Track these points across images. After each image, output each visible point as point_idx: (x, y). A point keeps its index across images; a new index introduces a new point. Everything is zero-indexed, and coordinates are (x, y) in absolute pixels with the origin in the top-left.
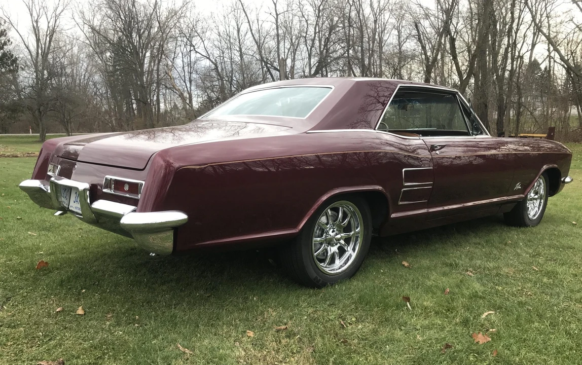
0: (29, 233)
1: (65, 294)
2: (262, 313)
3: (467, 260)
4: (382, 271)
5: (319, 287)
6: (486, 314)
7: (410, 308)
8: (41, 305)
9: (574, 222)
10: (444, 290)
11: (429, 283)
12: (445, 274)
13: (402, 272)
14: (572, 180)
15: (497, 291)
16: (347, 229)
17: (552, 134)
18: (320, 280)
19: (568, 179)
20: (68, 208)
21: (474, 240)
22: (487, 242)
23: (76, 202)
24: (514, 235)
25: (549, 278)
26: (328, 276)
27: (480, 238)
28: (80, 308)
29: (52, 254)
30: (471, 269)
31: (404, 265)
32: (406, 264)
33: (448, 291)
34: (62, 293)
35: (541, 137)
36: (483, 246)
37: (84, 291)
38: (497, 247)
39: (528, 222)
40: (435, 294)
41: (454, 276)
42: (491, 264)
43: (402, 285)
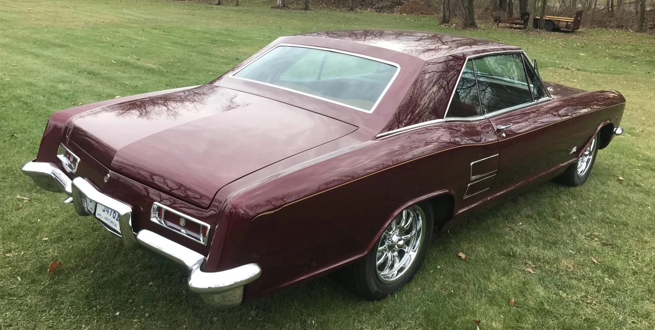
0: (18, 197)
1: (97, 322)
3: (523, 246)
4: (439, 267)
5: (379, 300)
9: (621, 178)
10: (509, 300)
11: (492, 287)
12: (505, 272)
13: (460, 268)
14: (623, 130)
15: (562, 299)
16: (409, 231)
17: (579, 19)
18: (380, 292)
19: (619, 131)
20: (94, 214)
21: (527, 211)
22: (539, 214)
23: (106, 212)
24: (567, 202)
25: (610, 277)
26: (388, 286)
27: (531, 206)
29: (59, 240)
30: (530, 263)
31: (461, 257)
32: (462, 255)
33: (513, 301)
34: (94, 319)
35: (567, 22)
36: (536, 222)
37: (118, 313)
38: (551, 224)
39: (577, 180)
40: (501, 307)
41: (515, 275)
42: (549, 254)
43: (465, 293)
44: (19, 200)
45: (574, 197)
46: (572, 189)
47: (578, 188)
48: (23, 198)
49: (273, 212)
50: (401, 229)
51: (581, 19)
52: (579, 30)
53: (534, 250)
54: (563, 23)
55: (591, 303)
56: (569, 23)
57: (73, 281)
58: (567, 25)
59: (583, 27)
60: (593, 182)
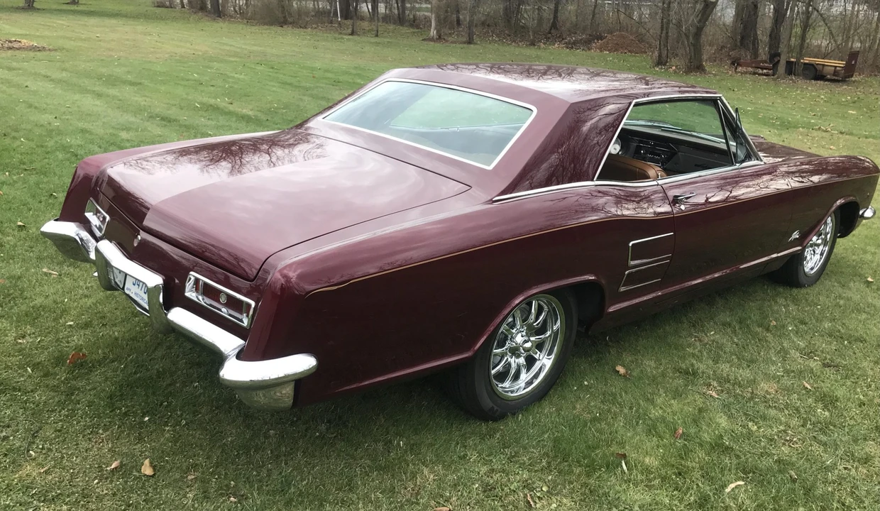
0: (45, 270)
1: (119, 427)
2: (414, 476)
3: (710, 362)
4: (586, 383)
5: (495, 420)
6: (732, 486)
7: (626, 471)
8: (86, 451)
9: (870, 279)
10: (675, 430)
11: (655, 413)
12: (677, 394)
13: (616, 386)
14: (875, 213)
15: (750, 433)
16: (541, 330)
17: (853, 63)
18: (497, 410)
19: (868, 213)
20: (123, 288)
21: (725, 317)
22: (741, 322)
23: (136, 286)
24: (784, 307)
25: (825, 407)
26: (509, 402)
27: (731, 310)
28: (147, 462)
29: (87, 325)
30: (715, 384)
31: (618, 372)
32: (621, 370)
33: (681, 432)
34: (115, 424)
35: (836, 67)
36: (734, 332)
37: (147, 419)
38: (755, 335)
39: (802, 279)
40: (661, 438)
41: (690, 398)
42: (745, 374)
43: (615, 417)
44: (46, 274)
45: (796, 301)
46: (795, 291)
47: (803, 291)
48: (51, 271)
49: (336, 288)
50: (530, 328)
51: (856, 62)
52: (853, 79)
53: (724, 368)
54: (830, 68)
55: (791, 441)
56: (838, 68)
57: (96, 376)
58: (835, 71)
59: (860, 75)
60: (826, 283)
